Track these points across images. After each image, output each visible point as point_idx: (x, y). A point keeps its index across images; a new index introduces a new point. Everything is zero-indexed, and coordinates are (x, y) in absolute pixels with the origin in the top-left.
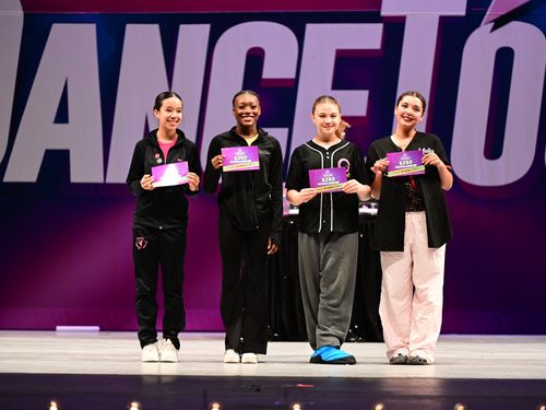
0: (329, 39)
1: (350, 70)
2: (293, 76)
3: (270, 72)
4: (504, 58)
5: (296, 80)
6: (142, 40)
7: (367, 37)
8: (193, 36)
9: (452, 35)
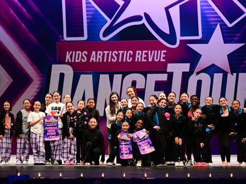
0: (153, 78)
1: (159, 86)
2: (144, 88)
3: (138, 87)
4: (199, 83)
5: (145, 89)
6: (104, 78)
7: (163, 77)
8: (118, 78)
9: (186, 76)
